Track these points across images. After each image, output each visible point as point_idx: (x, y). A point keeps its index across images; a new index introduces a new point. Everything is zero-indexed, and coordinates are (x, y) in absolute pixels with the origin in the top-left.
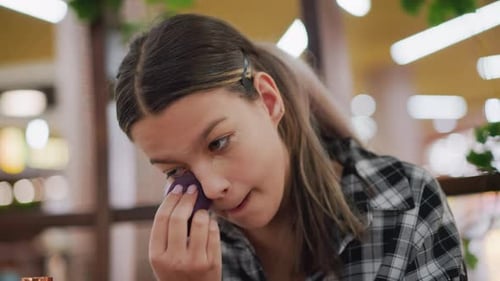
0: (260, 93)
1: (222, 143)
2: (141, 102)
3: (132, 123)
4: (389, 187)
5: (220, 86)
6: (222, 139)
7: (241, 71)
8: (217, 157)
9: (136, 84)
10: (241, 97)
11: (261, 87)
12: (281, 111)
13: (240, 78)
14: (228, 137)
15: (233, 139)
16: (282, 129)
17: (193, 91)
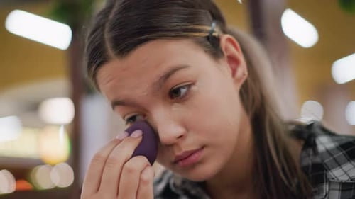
0: (226, 54)
1: (183, 91)
2: (108, 46)
3: (99, 65)
4: (349, 161)
5: (186, 37)
6: (183, 87)
7: (208, 28)
8: (176, 104)
9: (107, 29)
10: (206, 52)
11: (226, 49)
12: (244, 75)
13: (207, 34)
14: (189, 86)
15: (194, 88)
16: (243, 91)
17: (160, 37)
